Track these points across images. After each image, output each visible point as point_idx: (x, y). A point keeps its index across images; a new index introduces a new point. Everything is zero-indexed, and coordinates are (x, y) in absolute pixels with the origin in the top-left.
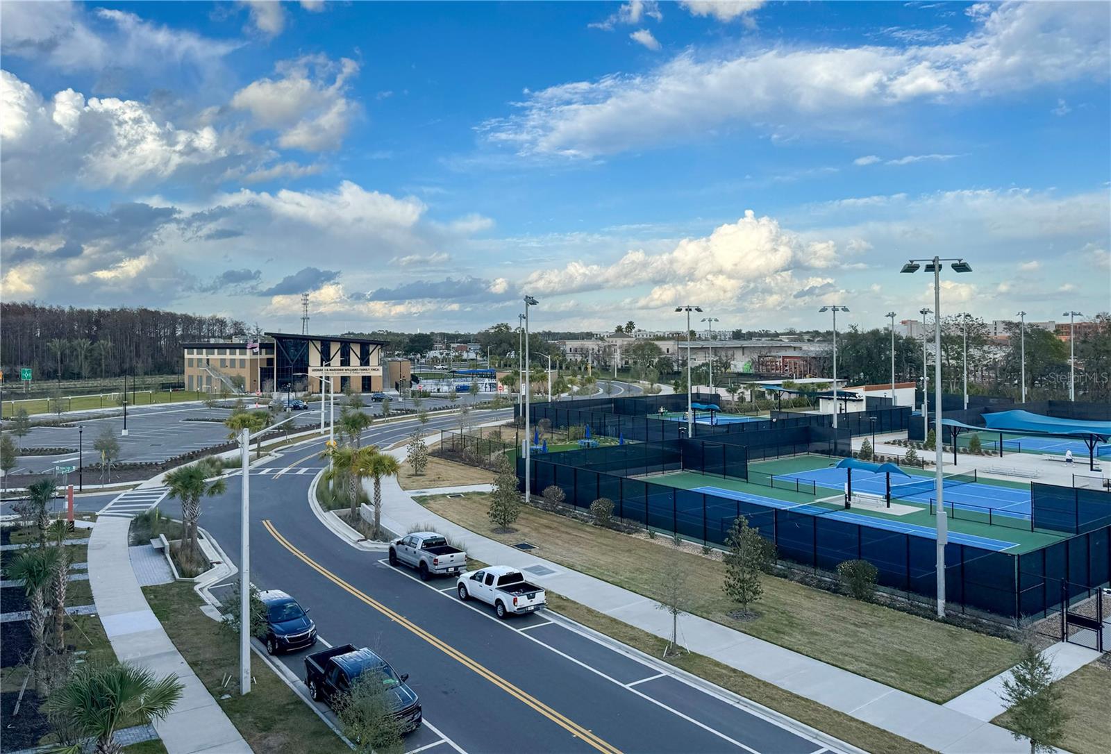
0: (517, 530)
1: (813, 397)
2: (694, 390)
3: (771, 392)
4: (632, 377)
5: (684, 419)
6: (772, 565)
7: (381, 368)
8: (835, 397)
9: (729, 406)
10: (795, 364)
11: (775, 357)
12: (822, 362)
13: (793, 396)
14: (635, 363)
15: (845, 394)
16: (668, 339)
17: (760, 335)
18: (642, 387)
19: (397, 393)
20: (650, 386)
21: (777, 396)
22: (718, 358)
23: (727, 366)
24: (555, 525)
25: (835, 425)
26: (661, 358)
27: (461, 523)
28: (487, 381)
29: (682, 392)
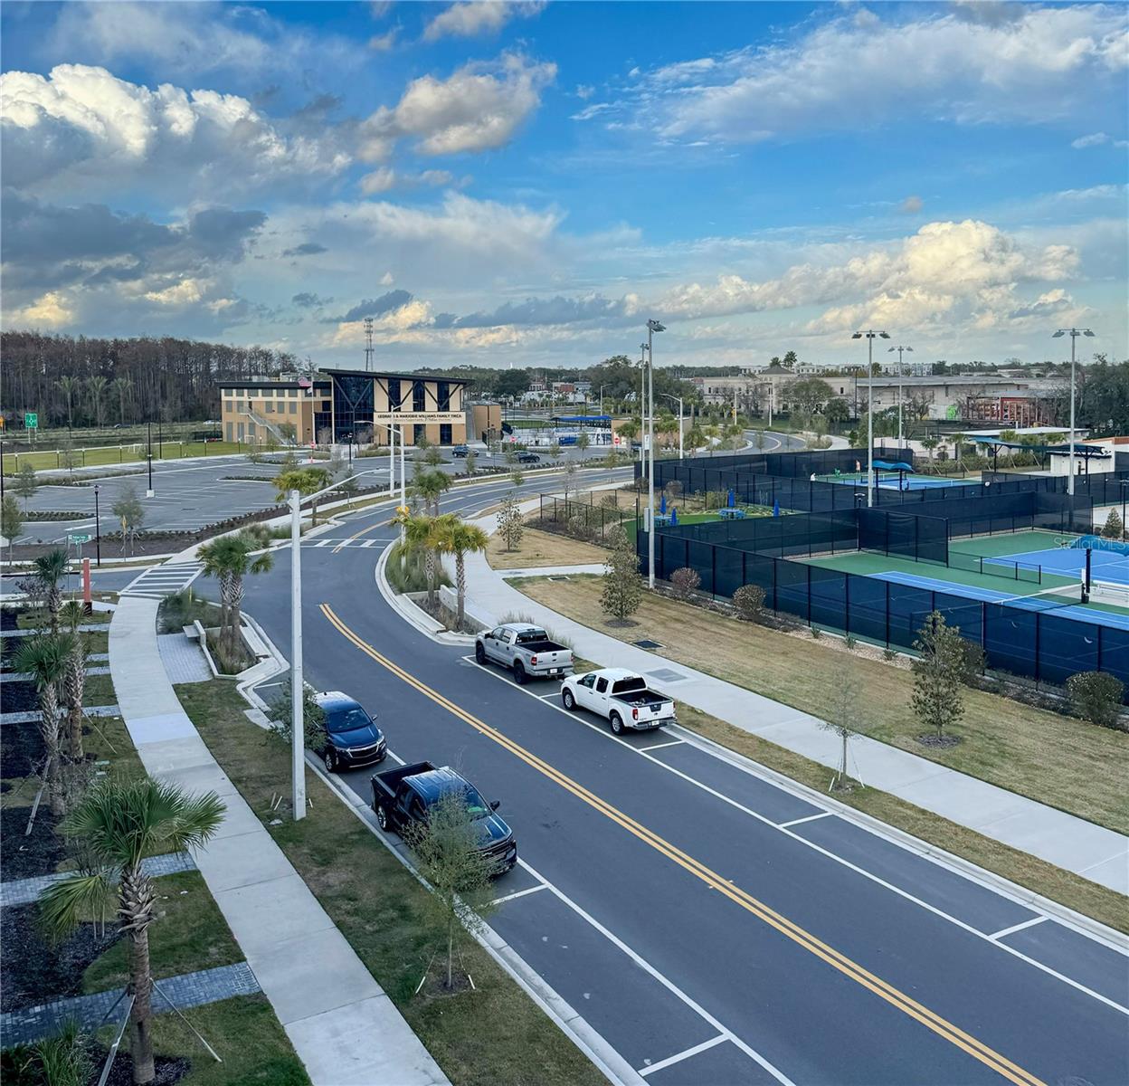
0: (637, 624)
1: (1042, 453)
2: (877, 443)
3: (985, 445)
4: (793, 426)
5: (862, 482)
6: (978, 675)
7: (463, 414)
8: (1072, 452)
9: (925, 465)
10: (1018, 407)
11: (991, 398)
12: (1055, 405)
13: (1014, 452)
14: (797, 407)
15: (1086, 449)
16: (843, 375)
17: (972, 369)
18: (806, 440)
19: (485, 446)
20: (816, 438)
21: (992, 452)
22: (911, 400)
23: (923, 410)
24: (687, 618)
25: (1071, 491)
26: (833, 401)
27: (566, 613)
28: (599, 430)
29: (861, 447)
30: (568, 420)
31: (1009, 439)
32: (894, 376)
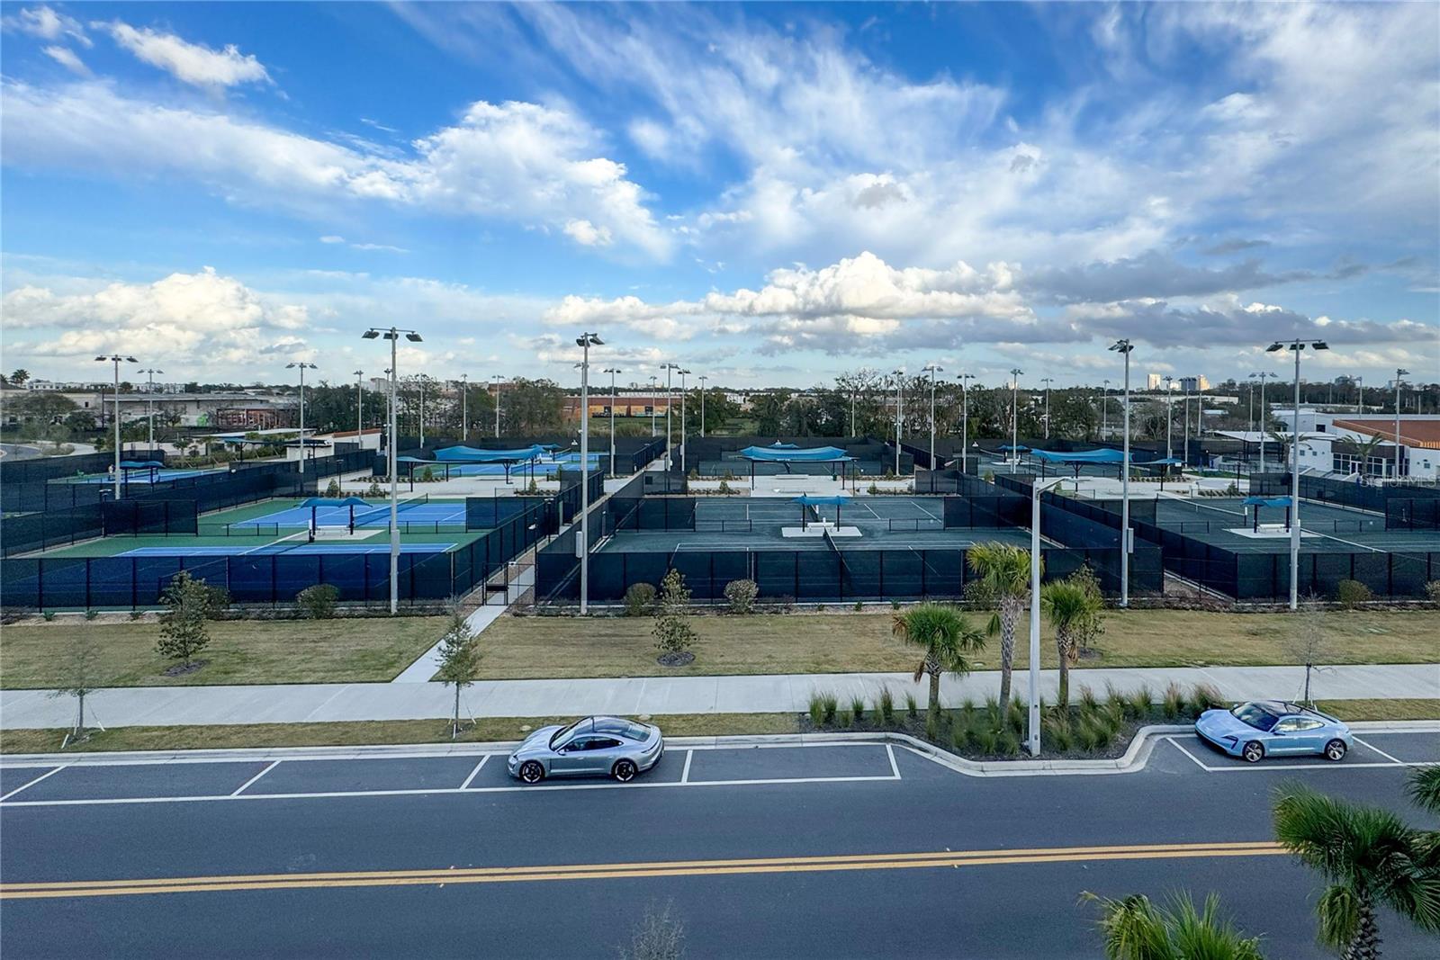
1: (281, 447)
2: (127, 447)
3: (231, 444)
5: (109, 480)
6: (224, 610)
8: (302, 444)
9: (177, 461)
10: (261, 416)
11: (238, 410)
12: (290, 413)
13: (257, 447)
15: (314, 442)
16: (88, 391)
17: (221, 388)
20: (55, 447)
21: (239, 448)
22: (163, 412)
23: (176, 419)
25: (302, 470)
26: (76, 414)
29: (108, 451)
31: (253, 438)
32: (145, 393)
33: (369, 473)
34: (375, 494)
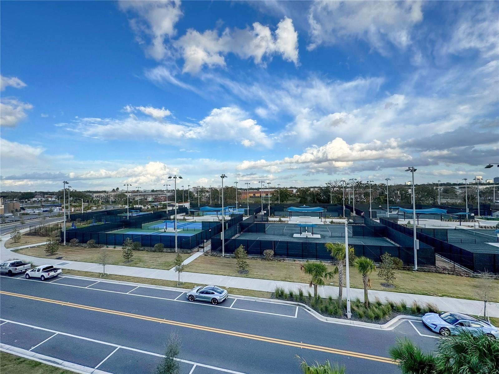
0: (57, 254)
1: (166, 206)
4: (116, 204)
6: (140, 248)
7: (3, 206)
8: (171, 206)
9: (143, 210)
10: (164, 198)
12: (169, 197)
13: (162, 206)
14: (118, 200)
15: (174, 205)
16: (130, 192)
18: (119, 207)
20: (122, 206)
21: (157, 207)
22: (144, 197)
23: (146, 199)
24: (74, 250)
26: (127, 198)
27: (33, 256)
30: (48, 206)
31: (160, 204)
32: (142, 192)
33: (184, 214)
34: (184, 219)
